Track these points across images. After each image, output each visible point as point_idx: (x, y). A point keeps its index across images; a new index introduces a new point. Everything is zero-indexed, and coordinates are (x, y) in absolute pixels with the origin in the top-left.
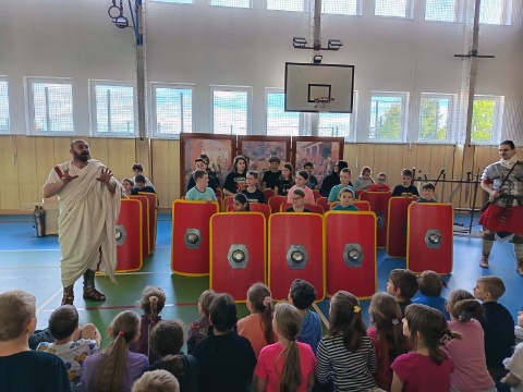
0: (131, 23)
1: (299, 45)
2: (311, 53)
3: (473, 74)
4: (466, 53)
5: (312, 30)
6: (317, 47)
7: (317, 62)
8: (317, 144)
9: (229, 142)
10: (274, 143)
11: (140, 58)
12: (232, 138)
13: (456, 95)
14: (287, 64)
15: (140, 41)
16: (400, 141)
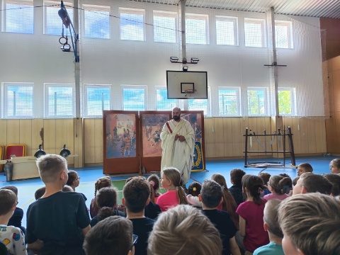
0: (72, 49)
1: (174, 61)
2: (181, 65)
3: (276, 75)
4: (270, 64)
5: (181, 53)
6: (185, 62)
7: (185, 71)
8: (188, 115)
9: (134, 115)
10: (162, 115)
11: (77, 69)
12: (136, 113)
13: (268, 88)
14: (167, 71)
15: (77, 60)
16: (238, 116)
